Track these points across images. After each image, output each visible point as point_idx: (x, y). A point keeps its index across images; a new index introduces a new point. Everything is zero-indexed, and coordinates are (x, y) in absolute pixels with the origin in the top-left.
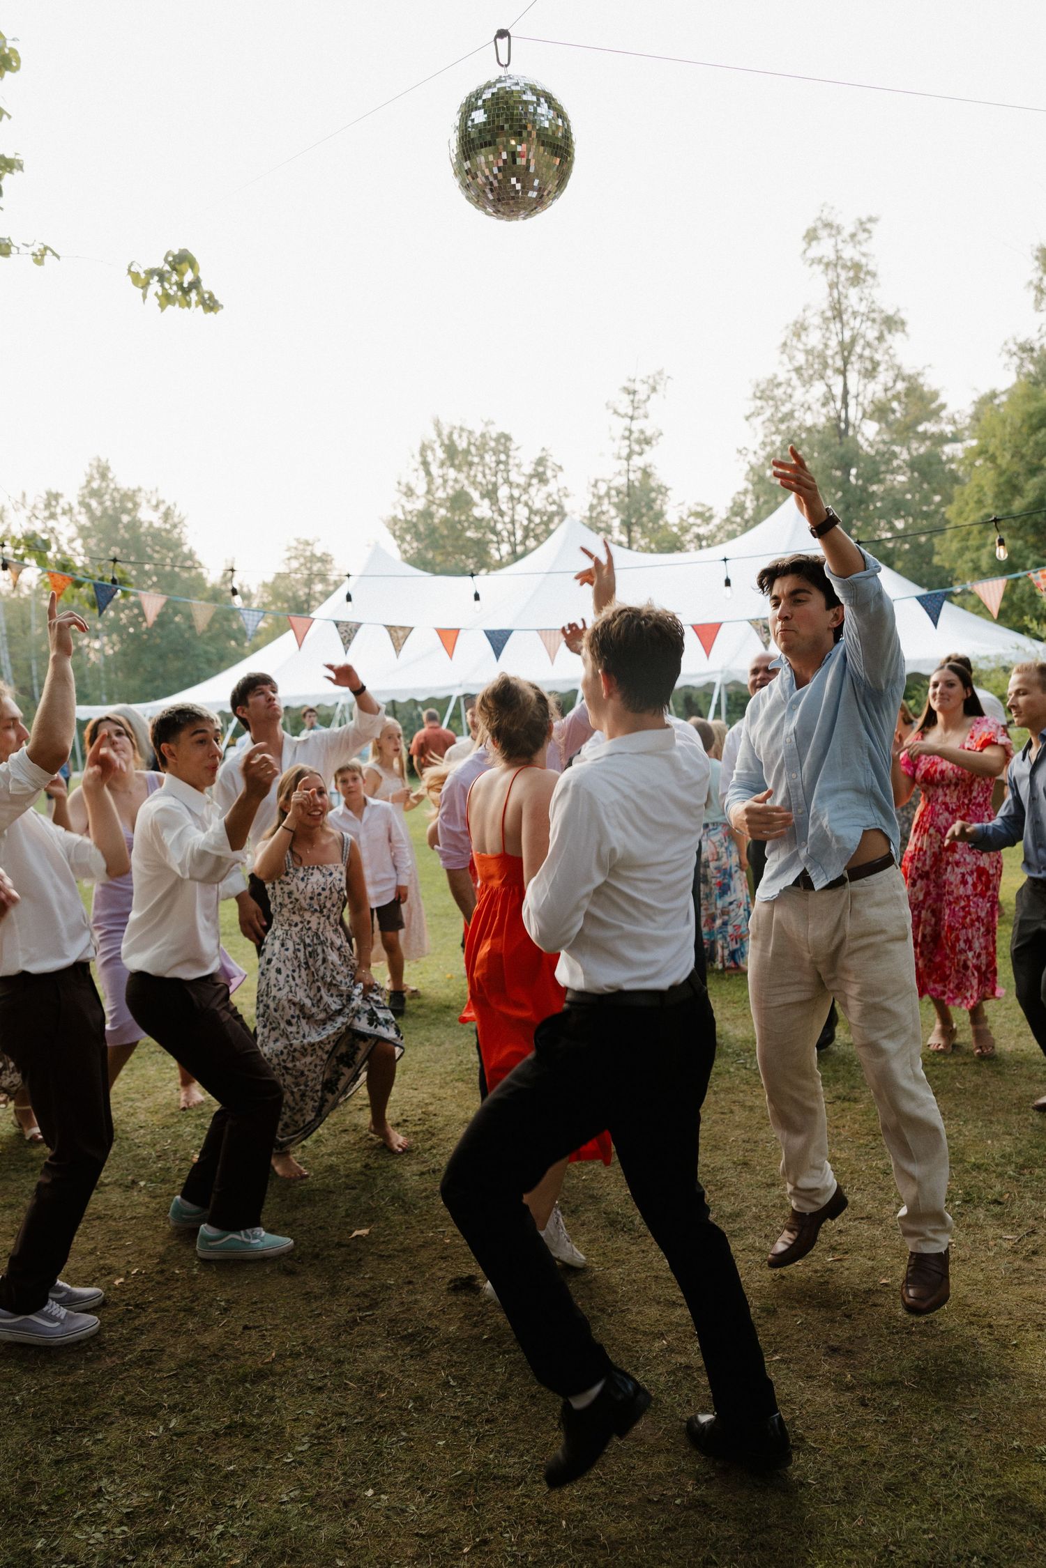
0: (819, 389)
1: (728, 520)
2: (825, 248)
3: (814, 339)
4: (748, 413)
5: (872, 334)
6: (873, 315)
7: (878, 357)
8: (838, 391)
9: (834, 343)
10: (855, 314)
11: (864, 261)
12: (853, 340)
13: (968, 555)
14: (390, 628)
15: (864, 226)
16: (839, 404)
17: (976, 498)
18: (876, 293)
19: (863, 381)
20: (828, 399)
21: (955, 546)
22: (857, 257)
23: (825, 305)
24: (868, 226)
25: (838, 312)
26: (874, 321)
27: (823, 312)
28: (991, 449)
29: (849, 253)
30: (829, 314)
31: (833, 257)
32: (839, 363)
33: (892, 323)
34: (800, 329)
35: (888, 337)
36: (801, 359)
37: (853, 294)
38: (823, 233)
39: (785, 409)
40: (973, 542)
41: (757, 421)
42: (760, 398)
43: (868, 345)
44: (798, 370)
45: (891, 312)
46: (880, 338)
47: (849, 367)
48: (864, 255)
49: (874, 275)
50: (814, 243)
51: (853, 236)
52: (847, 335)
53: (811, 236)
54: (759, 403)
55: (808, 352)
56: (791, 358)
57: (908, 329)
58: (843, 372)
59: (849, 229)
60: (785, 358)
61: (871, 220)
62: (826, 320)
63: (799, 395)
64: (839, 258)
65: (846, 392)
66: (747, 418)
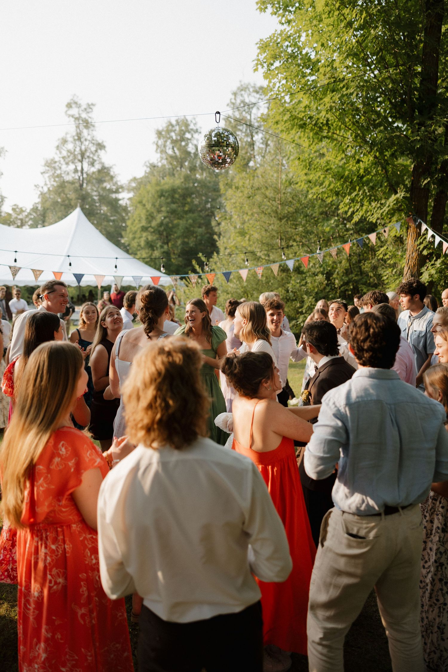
0: (72, 167)
2: (74, 111)
3: (70, 146)
4: (42, 171)
5: (93, 149)
6: (93, 142)
7: (95, 158)
8: (79, 168)
9: (78, 149)
10: (86, 140)
11: (90, 120)
12: (86, 150)
13: (136, 240)
15: (90, 107)
16: (80, 174)
17: (138, 219)
18: (94, 133)
19: (90, 166)
20: (76, 171)
21: (131, 236)
22: (87, 118)
23: (74, 134)
24: (91, 107)
25: (79, 137)
26: (93, 144)
27: (74, 137)
28: (144, 202)
29: (84, 115)
30: (76, 138)
31: (77, 116)
32: (80, 157)
33: (101, 146)
34: (64, 141)
35: (99, 151)
36: (65, 153)
37: (85, 132)
38: (73, 106)
39: (58, 172)
40: (138, 235)
41: (46, 175)
42: (48, 166)
43: (92, 152)
44: (64, 158)
45: (100, 142)
46: (96, 151)
47: (84, 160)
48: (90, 117)
49: (94, 126)
50: (71, 109)
51: (85, 109)
52: (83, 148)
53: (69, 106)
54: (47, 168)
55: (68, 151)
56: (60, 153)
57: (106, 149)
58: (81, 161)
59: (84, 106)
60: (58, 152)
61: (92, 104)
62: (75, 140)
63: (64, 167)
64: (80, 117)
65: (82, 169)
66: (42, 173)
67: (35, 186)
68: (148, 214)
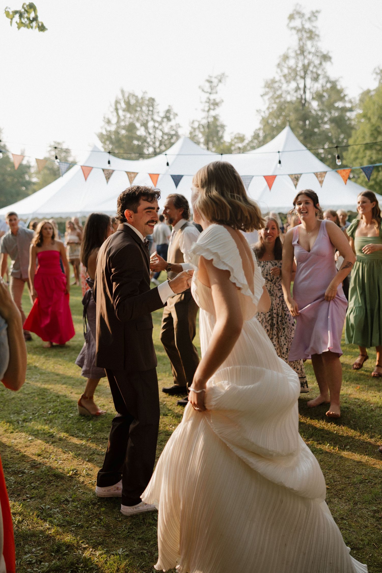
0: (293, 85)
1: (252, 141)
2: (297, 23)
3: (292, 62)
4: (262, 93)
5: (317, 62)
6: (318, 54)
7: (319, 72)
8: (302, 86)
9: (300, 65)
10: (310, 53)
11: (314, 30)
12: (309, 64)
13: (358, 161)
14: (128, 173)
15: (314, 15)
16: (302, 92)
17: (362, 136)
18: (319, 44)
19: (313, 82)
20: (297, 89)
21: (353, 156)
22: (311, 28)
23: (297, 48)
24: (316, 14)
25: (302, 51)
26: (318, 56)
27: (296, 51)
28: (368, 115)
29: (308, 26)
30: (299, 52)
31: (300, 27)
32: (302, 74)
33: (326, 58)
34: (286, 58)
35: (324, 63)
36: (286, 71)
37: (309, 44)
38: (297, 16)
39: (279, 93)
40: (360, 155)
41: (266, 97)
42: (268, 87)
43: (315, 66)
44: (285, 76)
45: (325, 53)
46: (321, 64)
47: (307, 76)
48: (314, 27)
49: (318, 36)
50: (293, 21)
51: (309, 19)
52: (306, 62)
53: (291, 17)
54: (267, 90)
55: (290, 68)
56: (282, 71)
57: (333, 60)
58: (304, 78)
59: (308, 15)
60: (279, 70)
61: (317, 12)
62: (297, 55)
63: (285, 86)
64: (303, 28)
65: (305, 87)
66: (262, 96)
67: (257, 111)
68: (373, 128)
